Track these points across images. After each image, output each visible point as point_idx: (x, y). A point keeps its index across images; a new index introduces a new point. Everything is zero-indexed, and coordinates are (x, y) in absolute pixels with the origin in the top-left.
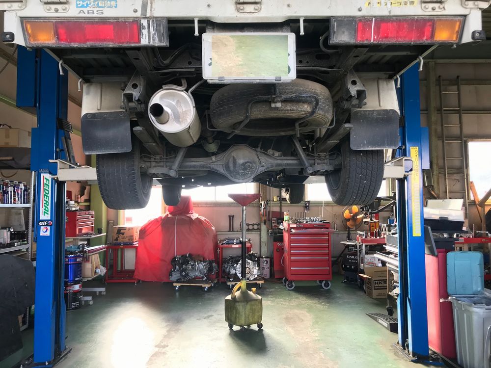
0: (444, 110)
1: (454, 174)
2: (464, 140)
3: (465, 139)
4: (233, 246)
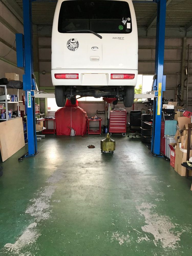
4: (94, 120)
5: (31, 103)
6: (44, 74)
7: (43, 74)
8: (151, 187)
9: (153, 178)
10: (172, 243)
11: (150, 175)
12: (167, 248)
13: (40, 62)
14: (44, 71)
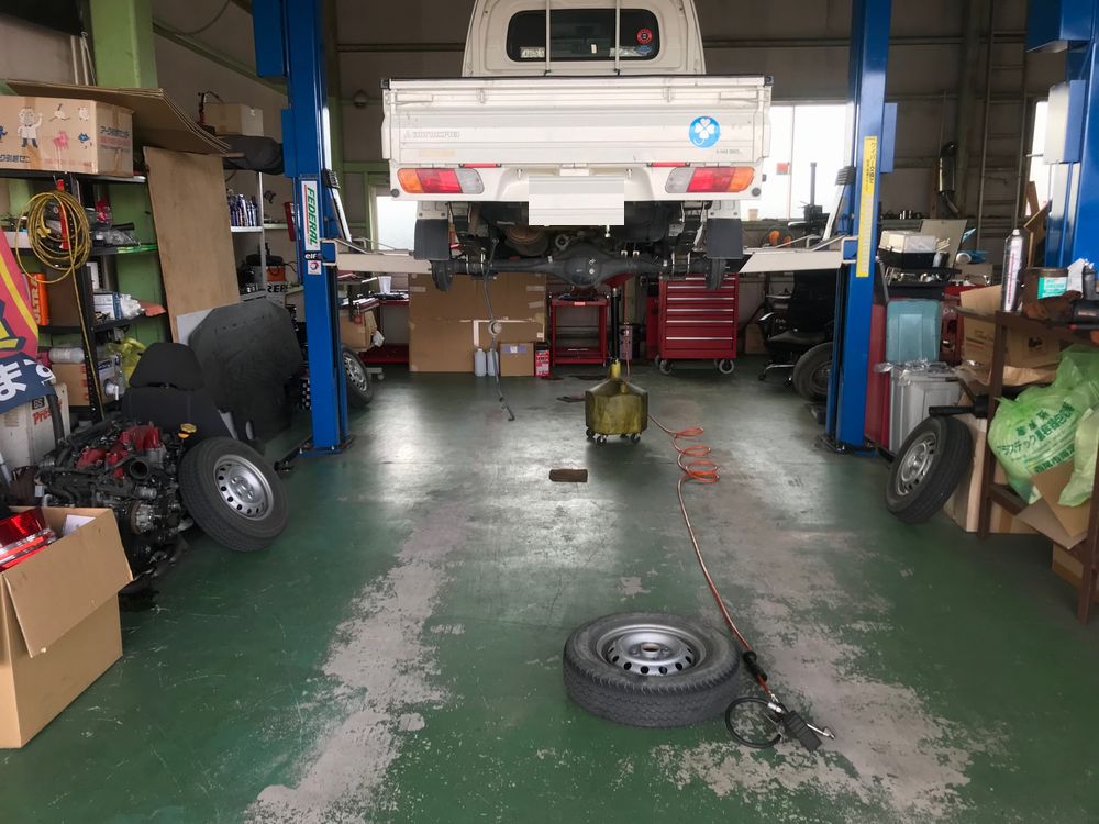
0: (996, 36)
1: (997, 167)
2: (1028, 99)
3: (1030, 95)
4: (576, 304)
5: (317, 232)
6: (363, 105)
7: (357, 105)
8: (832, 575)
9: (839, 541)
10: (931, 791)
11: (828, 528)
12: (911, 811)
13: (341, 54)
14: (361, 92)
